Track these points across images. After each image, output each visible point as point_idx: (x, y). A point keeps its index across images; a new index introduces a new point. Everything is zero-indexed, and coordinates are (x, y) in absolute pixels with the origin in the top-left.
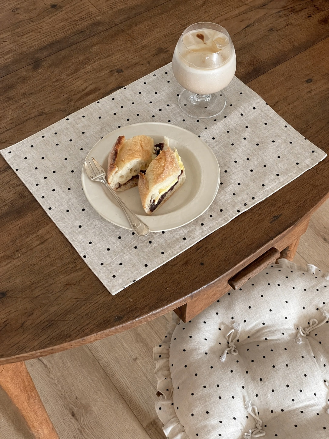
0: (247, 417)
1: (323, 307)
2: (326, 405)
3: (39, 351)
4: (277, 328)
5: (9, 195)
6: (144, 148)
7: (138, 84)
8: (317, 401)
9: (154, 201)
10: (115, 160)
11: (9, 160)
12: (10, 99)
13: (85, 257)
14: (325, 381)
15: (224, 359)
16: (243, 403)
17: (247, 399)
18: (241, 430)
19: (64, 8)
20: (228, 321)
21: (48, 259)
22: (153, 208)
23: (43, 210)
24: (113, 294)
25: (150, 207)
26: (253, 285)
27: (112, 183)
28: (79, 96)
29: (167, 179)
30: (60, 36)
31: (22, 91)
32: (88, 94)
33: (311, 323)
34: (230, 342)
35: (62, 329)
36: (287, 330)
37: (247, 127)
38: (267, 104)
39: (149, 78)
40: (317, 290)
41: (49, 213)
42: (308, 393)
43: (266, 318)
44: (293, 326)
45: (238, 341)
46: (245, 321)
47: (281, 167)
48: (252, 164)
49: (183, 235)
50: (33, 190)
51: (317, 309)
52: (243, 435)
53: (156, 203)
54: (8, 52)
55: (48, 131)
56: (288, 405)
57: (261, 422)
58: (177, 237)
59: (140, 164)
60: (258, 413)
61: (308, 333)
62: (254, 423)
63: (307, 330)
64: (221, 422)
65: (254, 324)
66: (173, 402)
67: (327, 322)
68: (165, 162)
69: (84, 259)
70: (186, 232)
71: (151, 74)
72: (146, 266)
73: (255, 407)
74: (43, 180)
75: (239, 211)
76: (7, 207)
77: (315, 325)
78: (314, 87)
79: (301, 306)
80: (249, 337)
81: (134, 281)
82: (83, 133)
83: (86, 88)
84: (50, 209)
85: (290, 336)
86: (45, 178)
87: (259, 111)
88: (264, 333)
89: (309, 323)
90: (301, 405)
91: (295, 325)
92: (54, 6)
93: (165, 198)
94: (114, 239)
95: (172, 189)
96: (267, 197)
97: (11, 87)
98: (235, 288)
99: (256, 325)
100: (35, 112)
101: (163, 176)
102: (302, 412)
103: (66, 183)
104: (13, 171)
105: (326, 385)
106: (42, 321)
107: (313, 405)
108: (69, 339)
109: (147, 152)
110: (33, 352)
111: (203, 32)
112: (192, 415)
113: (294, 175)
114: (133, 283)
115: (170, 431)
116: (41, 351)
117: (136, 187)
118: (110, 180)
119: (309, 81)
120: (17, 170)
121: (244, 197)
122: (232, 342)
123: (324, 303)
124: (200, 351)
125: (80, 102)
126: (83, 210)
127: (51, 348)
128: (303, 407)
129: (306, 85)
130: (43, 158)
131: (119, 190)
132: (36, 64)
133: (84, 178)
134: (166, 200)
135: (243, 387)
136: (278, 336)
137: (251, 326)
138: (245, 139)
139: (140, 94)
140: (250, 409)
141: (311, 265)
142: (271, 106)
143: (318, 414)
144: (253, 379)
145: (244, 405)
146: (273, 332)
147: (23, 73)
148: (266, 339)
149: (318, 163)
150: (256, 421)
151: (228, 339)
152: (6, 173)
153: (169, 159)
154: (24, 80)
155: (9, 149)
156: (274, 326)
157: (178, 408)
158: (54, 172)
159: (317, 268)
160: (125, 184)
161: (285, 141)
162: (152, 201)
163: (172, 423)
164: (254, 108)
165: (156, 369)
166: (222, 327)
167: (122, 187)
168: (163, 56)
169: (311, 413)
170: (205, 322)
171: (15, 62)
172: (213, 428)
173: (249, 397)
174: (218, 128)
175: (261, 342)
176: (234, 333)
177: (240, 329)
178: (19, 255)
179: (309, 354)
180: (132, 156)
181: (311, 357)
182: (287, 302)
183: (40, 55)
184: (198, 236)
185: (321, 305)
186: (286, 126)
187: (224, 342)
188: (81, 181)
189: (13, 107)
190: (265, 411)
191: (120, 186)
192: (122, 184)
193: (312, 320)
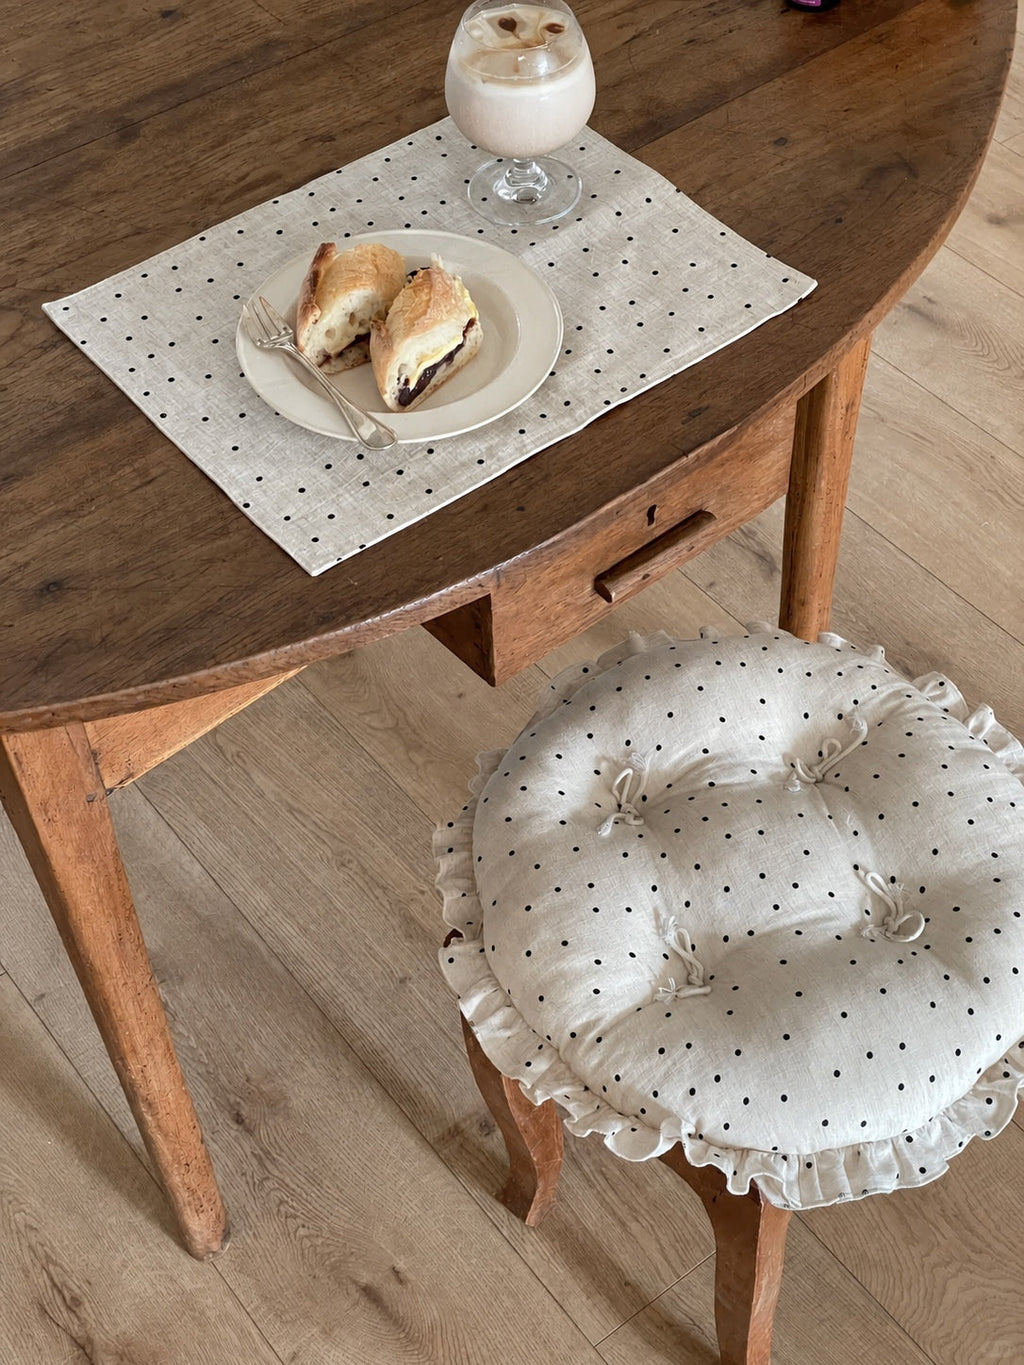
0: (665, 956)
1: (854, 710)
2: (859, 922)
3: (142, 688)
4: (739, 758)
5: (63, 392)
6: (382, 271)
7: (372, 162)
8: (835, 908)
9: (407, 381)
10: (313, 291)
11: (64, 324)
12: (65, 204)
13: (247, 505)
14: (856, 867)
15: (607, 831)
16: (654, 922)
17: (664, 916)
18: (650, 982)
19: (191, 17)
20: (616, 750)
21: (160, 514)
22: (406, 399)
23: (149, 421)
24: (315, 573)
25: (397, 393)
26: (678, 665)
27: (307, 349)
28: (228, 191)
29: (437, 328)
30: (184, 73)
31: (94, 188)
32: (251, 187)
33: (825, 753)
34: (623, 802)
35: (198, 644)
36: (763, 764)
37: (630, 239)
38: (678, 191)
39: (396, 149)
40: (840, 674)
41: (161, 424)
42: (813, 889)
43: (712, 736)
44: (780, 757)
45: (644, 798)
46: (659, 748)
47: (709, 313)
48: (643, 312)
49: (478, 456)
50: (121, 380)
51: (840, 717)
52: (655, 992)
53: (412, 386)
54: (58, 112)
55: (158, 264)
56: (762, 919)
57: (700, 966)
58: (464, 458)
59: (373, 305)
60: (693, 947)
61: (820, 776)
62: (685, 975)
63: (816, 769)
64: (598, 962)
65: (682, 753)
66: (483, 944)
67: (864, 743)
68: (430, 293)
69: (245, 510)
70: (483, 446)
71: (404, 141)
72: (390, 517)
73: (684, 931)
74: (145, 359)
75: (607, 403)
76: (60, 418)
77: (834, 755)
78: (790, 154)
79: (800, 712)
80: (669, 786)
81: (362, 547)
82: (240, 264)
83: (247, 174)
84: (163, 416)
85: (772, 777)
86: (151, 356)
87: (661, 207)
88: (708, 770)
89: (820, 754)
90: (795, 918)
91: (784, 756)
92: (166, 14)
93: (433, 381)
94: (317, 471)
95: (450, 358)
96: (675, 373)
97: (66, 180)
98: (611, 596)
99: (687, 756)
100: (123, 229)
101: (425, 320)
102: (799, 933)
103: (200, 365)
104: (76, 347)
105: (858, 876)
106: (150, 630)
107: (830, 919)
108: (212, 662)
109: (389, 278)
110: (131, 690)
111: (515, 13)
112: (529, 954)
113: (741, 328)
114: (359, 550)
115: (477, 1008)
116: (148, 687)
117: (367, 365)
118: (302, 342)
119: (781, 142)
120: (83, 342)
121: (621, 376)
122: (628, 802)
123: (856, 702)
124: (547, 818)
125: (232, 204)
126: (242, 415)
127: (172, 681)
128: (801, 924)
129: (771, 150)
130: (145, 318)
131: (326, 368)
132: (127, 132)
133: (242, 346)
134: (436, 387)
135: (654, 888)
136: (743, 776)
137: (675, 757)
138: (625, 262)
139: (376, 182)
140: (671, 937)
141: (832, 634)
142: (689, 195)
143: (838, 937)
144: (678, 867)
145: (658, 927)
146: (731, 768)
147: (95, 151)
148: (712, 784)
149: (796, 302)
150: (688, 966)
151: (616, 793)
152: (58, 352)
153: (438, 287)
154: (96, 165)
155: (63, 302)
156: (730, 755)
157: (493, 948)
158: (172, 344)
159: (845, 641)
160: (340, 355)
161: (721, 262)
162: (402, 380)
163: (481, 987)
164: (648, 200)
165: (439, 875)
166: (603, 767)
167: (333, 362)
168: (432, 104)
169: (823, 935)
170: (559, 757)
171: (74, 129)
172: (579, 977)
173: (669, 910)
174: (562, 244)
175: (698, 791)
176: (632, 779)
177: (647, 769)
178: (93, 508)
179: (817, 808)
180: (354, 281)
181: (823, 817)
182: (763, 701)
183: (136, 114)
184: (510, 455)
185: (849, 707)
186: (723, 234)
187: (609, 802)
188: (236, 358)
189: (72, 220)
190: (710, 938)
191: (327, 358)
192: (332, 353)
193: (828, 742)
